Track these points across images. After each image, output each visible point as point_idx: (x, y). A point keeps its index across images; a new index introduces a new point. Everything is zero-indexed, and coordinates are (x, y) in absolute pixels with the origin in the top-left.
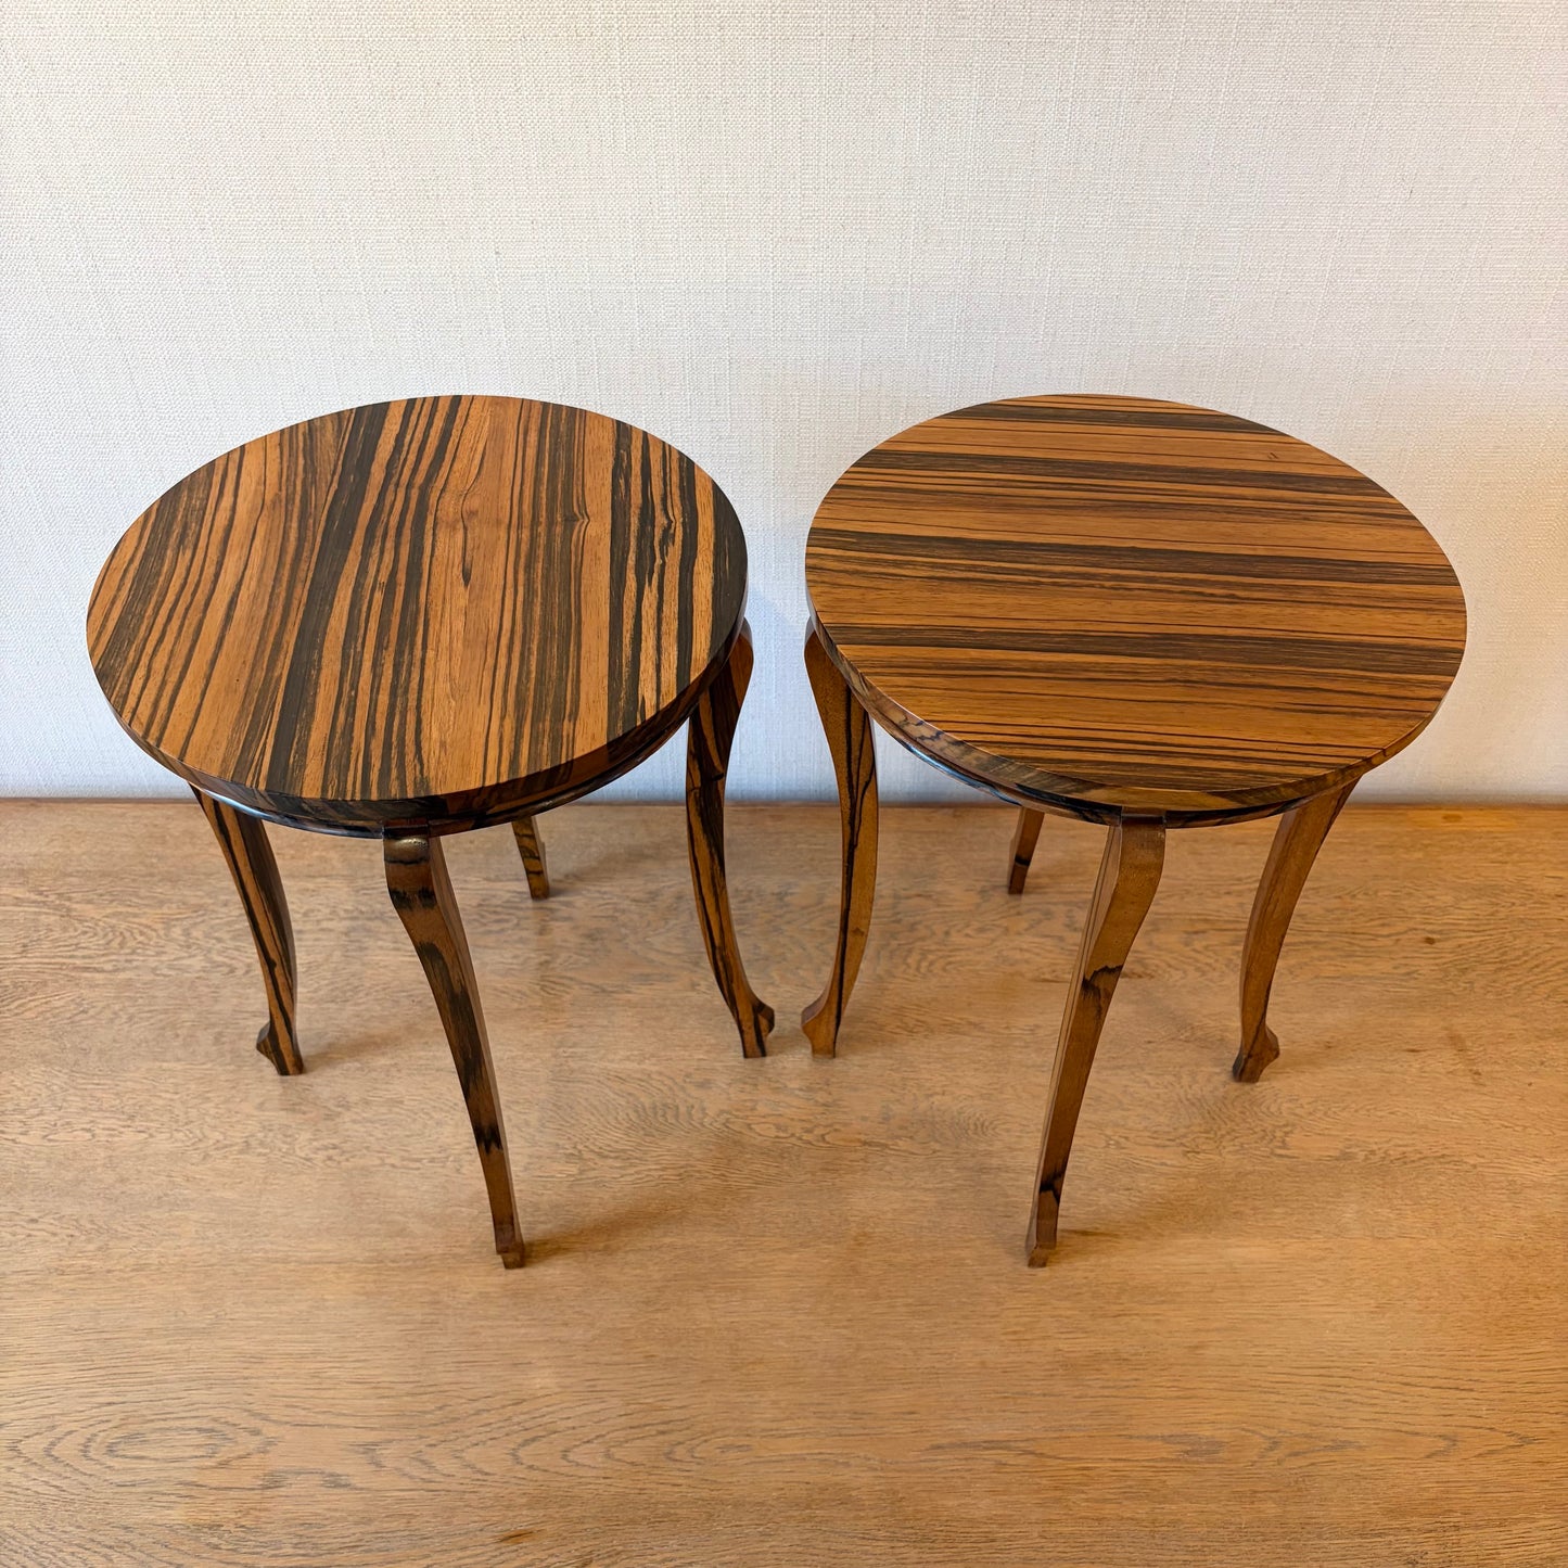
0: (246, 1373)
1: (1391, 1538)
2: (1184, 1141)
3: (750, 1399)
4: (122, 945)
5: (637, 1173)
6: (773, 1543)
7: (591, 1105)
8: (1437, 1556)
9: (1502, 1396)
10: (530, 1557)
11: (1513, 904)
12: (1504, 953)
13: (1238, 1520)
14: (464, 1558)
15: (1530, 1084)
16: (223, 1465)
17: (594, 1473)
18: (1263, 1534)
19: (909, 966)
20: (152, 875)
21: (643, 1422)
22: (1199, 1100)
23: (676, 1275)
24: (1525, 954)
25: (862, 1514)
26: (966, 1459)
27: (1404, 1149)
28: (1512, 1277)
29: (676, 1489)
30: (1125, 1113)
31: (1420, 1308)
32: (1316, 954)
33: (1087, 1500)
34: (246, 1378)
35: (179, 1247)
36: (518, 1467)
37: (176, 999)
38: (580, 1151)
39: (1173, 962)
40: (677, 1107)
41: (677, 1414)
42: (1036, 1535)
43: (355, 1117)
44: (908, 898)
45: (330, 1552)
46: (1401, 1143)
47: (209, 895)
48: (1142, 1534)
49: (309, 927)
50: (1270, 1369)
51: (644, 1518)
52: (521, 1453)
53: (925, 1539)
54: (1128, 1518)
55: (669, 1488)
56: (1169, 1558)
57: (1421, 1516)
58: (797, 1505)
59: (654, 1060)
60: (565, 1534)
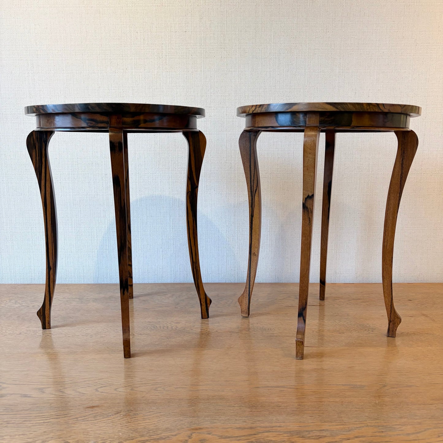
1: (436, 405)
2: (339, 331)
11: (434, 295)
12: (435, 302)
17: (126, 393)
18: (385, 405)
20: (9, 293)
22: (343, 325)
25: (229, 401)
26: (268, 390)
27: (414, 332)
29: (157, 396)
31: (430, 360)
33: (315, 398)
36: (97, 392)
37: (8, 311)
40: (168, 326)
41: (159, 381)
48: (338, 405)
52: (99, 389)
53: (253, 406)
54: (332, 401)
55: (154, 396)
58: (203, 399)
59: (161, 319)
60: (111, 406)
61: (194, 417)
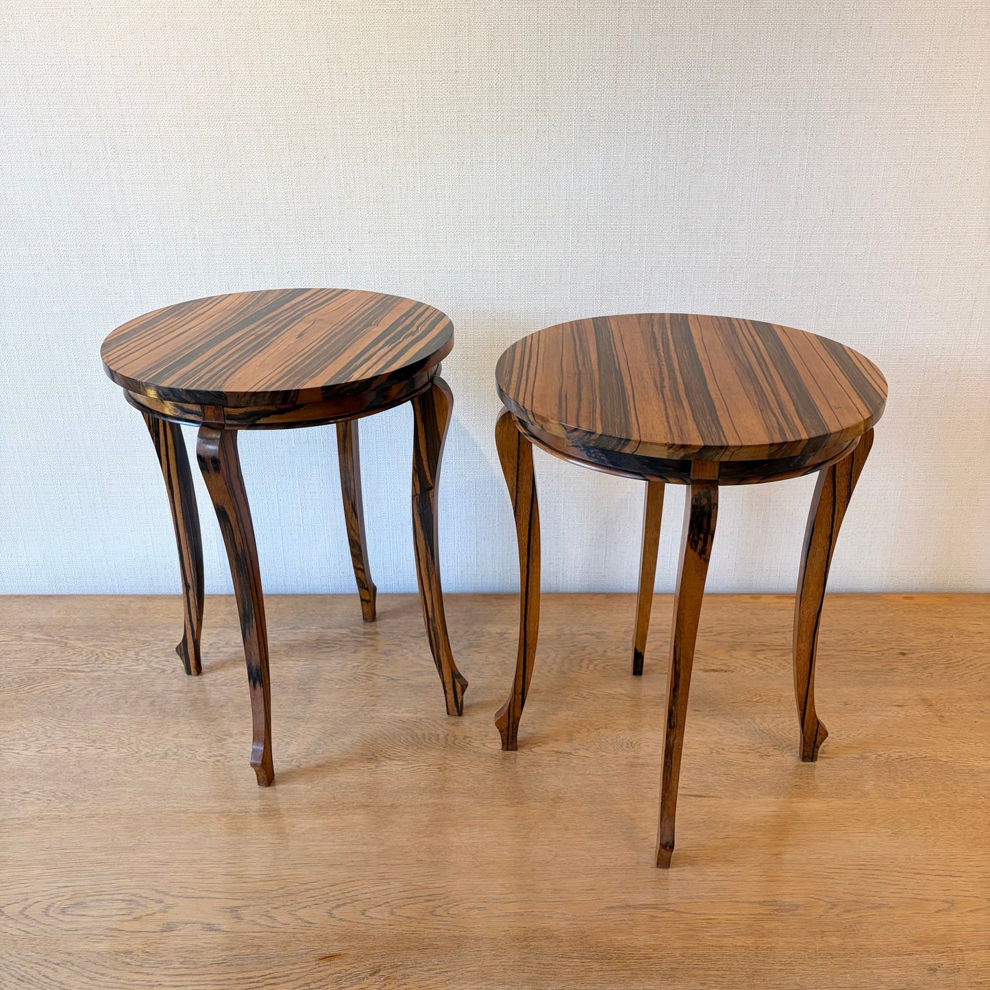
0: (156, 870)
1: (917, 956)
2: (760, 750)
3: (486, 883)
4: (96, 660)
5: (412, 767)
6: (501, 961)
7: (384, 734)
8: (950, 966)
9: (981, 880)
10: (338, 969)
11: (952, 637)
12: (950, 660)
13: (813, 947)
14: (294, 969)
15: (976, 722)
16: (136, 919)
17: (383, 922)
18: (831, 954)
19: (581, 666)
20: (118, 627)
21: (416, 895)
22: (767, 730)
23: (437, 819)
24: (963, 660)
25: (561, 944)
26: (630, 914)
27: (900, 754)
28: (978, 818)
29: (436, 931)
30: (721, 737)
31: (921, 834)
32: (833, 660)
33: (712, 936)
34: (156, 873)
35: (118, 805)
36: (332, 920)
37: (127, 684)
38: (376, 757)
39: (746, 665)
40: (438, 735)
41: (437, 891)
42: (678, 955)
43: (234, 740)
44: (580, 635)
45: (205, 966)
46: (897, 751)
47: (153, 636)
48: (750, 955)
49: (212, 650)
50: (827, 866)
51: (416, 947)
52: (334, 912)
53: (604, 957)
54: (739, 946)
55: (432, 931)
56: (770, 968)
57: (936, 944)
58: (518, 939)
59: (424, 712)
60: (362, 956)
61: (504, 984)
